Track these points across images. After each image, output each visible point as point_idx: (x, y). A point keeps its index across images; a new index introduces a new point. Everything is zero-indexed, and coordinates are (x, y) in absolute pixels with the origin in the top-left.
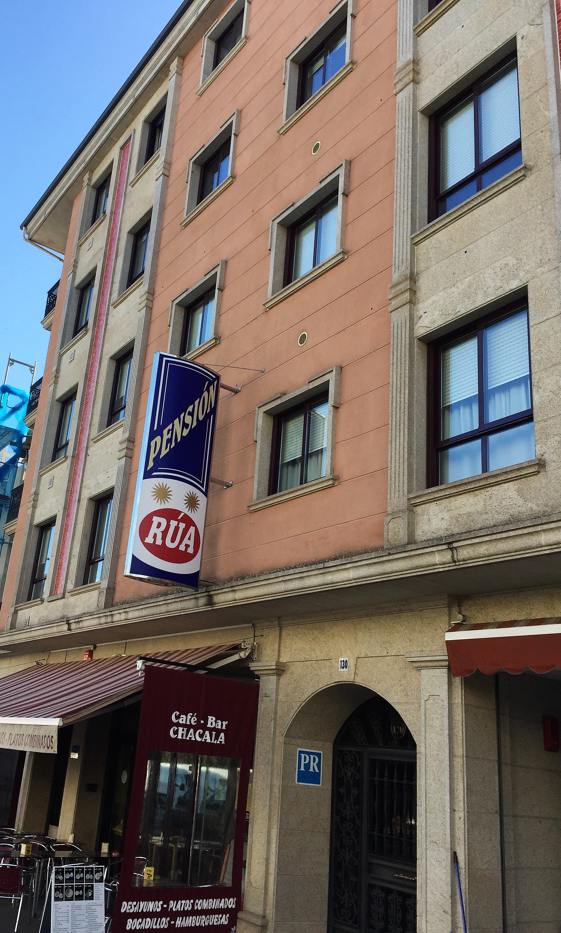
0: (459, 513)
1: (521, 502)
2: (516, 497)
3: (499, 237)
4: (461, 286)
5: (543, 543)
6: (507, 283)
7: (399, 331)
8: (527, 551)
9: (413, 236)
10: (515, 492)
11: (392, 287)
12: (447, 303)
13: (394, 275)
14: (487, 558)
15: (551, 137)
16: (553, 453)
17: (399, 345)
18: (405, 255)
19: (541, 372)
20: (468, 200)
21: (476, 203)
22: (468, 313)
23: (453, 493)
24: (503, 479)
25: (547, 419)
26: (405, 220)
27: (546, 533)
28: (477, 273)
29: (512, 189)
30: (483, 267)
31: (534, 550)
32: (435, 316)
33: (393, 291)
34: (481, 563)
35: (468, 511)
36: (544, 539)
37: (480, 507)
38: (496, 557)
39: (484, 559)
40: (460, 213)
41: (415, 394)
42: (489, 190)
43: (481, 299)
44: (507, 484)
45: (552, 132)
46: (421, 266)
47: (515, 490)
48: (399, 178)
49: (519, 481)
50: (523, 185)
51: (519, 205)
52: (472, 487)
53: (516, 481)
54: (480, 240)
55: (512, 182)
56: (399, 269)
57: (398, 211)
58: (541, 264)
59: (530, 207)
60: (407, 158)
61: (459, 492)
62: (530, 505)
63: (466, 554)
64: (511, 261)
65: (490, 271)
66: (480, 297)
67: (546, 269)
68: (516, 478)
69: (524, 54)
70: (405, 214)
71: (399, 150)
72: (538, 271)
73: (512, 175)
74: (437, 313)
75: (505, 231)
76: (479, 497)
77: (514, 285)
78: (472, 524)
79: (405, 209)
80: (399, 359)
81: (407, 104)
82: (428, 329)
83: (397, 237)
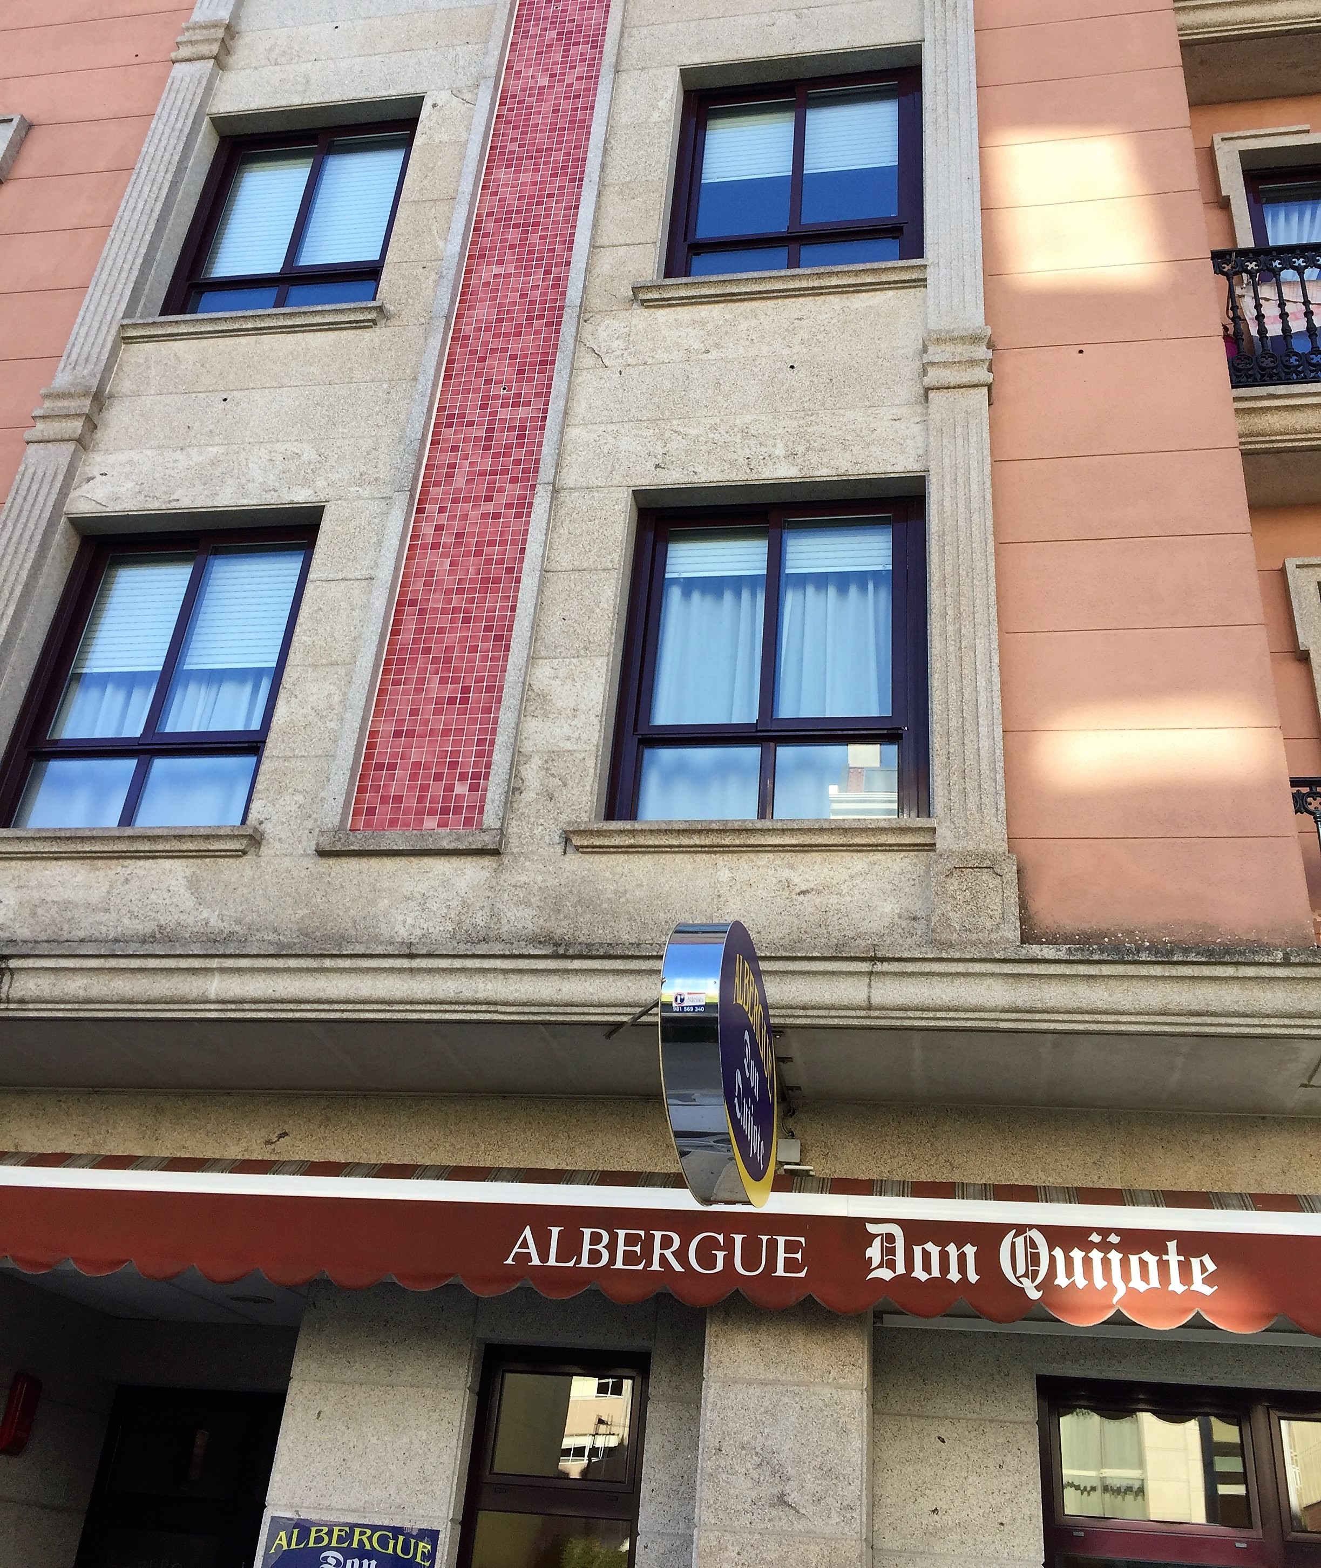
0: (43, 896)
1: (188, 902)
2: (182, 891)
3: (297, 403)
4: (195, 457)
5: (212, 995)
6: (289, 488)
7: (35, 488)
8: (172, 1007)
9: (125, 322)
10: (183, 882)
11: (48, 396)
12: (157, 475)
13: (59, 375)
14: (76, 1006)
15: (437, 283)
16: (283, 823)
17: (25, 513)
18: (96, 349)
19: (305, 668)
20: (260, 312)
21: (272, 325)
22: (194, 510)
23: (46, 853)
24: (167, 848)
25: (290, 757)
26: (120, 286)
27: (225, 977)
28: (235, 447)
29: (345, 332)
30: (251, 440)
31: (186, 1007)
32: (123, 489)
33: (48, 404)
34: (60, 1014)
35: (66, 897)
36: (216, 986)
37: (96, 896)
38: (98, 1006)
39: (69, 1006)
40: (236, 326)
41: (25, 624)
42: (305, 313)
43: (230, 496)
44: (171, 861)
45: (441, 277)
46: (124, 383)
47: (185, 877)
48: (131, 206)
49: (199, 861)
50: (367, 335)
51: (349, 366)
52: (94, 849)
53: (192, 860)
54: (259, 391)
55: (350, 322)
56: (74, 368)
57: (110, 262)
58: (361, 481)
59: (368, 378)
60: (159, 179)
61: (61, 852)
62: (205, 914)
63: (33, 987)
64: (309, 454)
65: (263, 452)
66: (229, 491)
67: (366, 492)
68: (194, 854)
69: (428, 131)
70: (124, 275)
71: (148, 158)
72: (352, 489)
73: (354, 310)
74: (130, 485)
75: (311, 397)
76: (101, 874)
77: (301, 496)
78: (66, 927)
79: (127, 267)
80: (14, 540)
81: (192, 90)
82: (99, 508)
83: (92, 308)
